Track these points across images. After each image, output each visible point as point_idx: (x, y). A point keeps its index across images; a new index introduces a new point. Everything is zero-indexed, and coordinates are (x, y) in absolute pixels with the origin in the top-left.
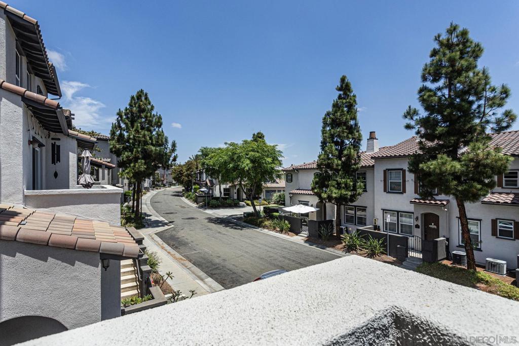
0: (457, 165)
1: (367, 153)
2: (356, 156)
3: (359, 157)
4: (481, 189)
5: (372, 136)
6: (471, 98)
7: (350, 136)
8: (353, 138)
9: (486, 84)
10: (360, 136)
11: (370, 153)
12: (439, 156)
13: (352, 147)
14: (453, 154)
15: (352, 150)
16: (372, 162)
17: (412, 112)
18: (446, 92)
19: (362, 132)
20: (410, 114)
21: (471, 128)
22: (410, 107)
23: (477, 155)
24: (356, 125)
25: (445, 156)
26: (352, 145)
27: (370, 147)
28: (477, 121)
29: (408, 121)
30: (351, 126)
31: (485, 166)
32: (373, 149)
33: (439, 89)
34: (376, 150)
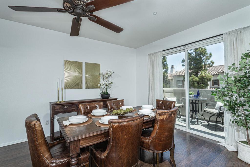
0: (197, 79)
1: (171, 74)
2: (166, 75)
3: (168, 76)
4: (204, 86)
5: (172, 67)
6: (202, 56)
7: (164, 68)
8: (165, 69)
9: (205, 52)
10: (168, 68)
11: (172, 74)
12: (192, 76)
13: (165, 72)
14: (197, 75)
15: (165, 73)
16: (172, 78)
17: (184, 60)
18: (194, 53)
19: (168, 66)
20: (183, 61)
21: (201, 66)
22: (183, 59)
23: (202, 75)
24: (166, 64)
25: (194, 76)
26: (165, 71)
27: (172, 71)
28: (203, 64)
29: (183, 64)
30: (165, 64)
31: (205, 79)
33: (192, 53)
34: (174, 72)
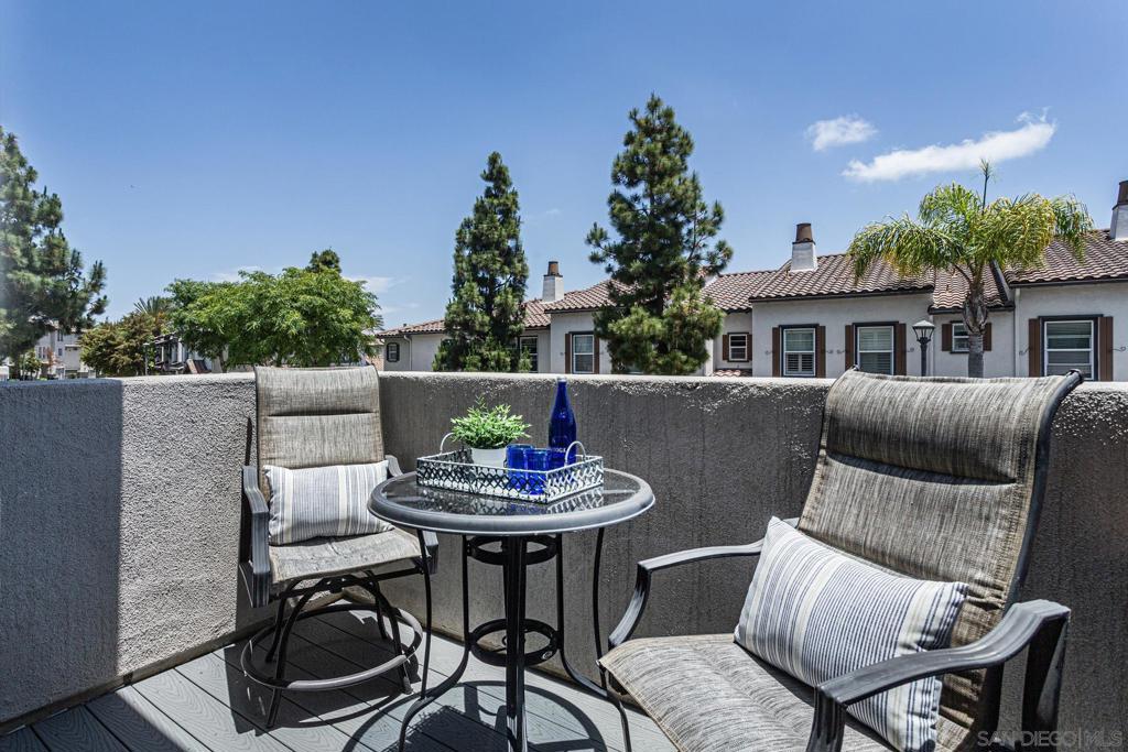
0: (659, 325)
1: (543, 303)
2: (516, 308)
3: (522, 309)
4: (686, 362)
5: (552, 271)
6: (681, 218)
7: (506, 269)
8: (512, 274)
9: (695, 199)
10: (524, 269)
11: (548, 303)
12: (633, 309)
13: (510, 290)
14: (655, 308)
15: (510, 296)
16: (546, 320)
17: (598, 233)
18: (647, 202)
19: (528, 263)
20: (596, 237)
21: (676, 266)
22: (595, 225)
23: (681, 308)
24: (518, 248)
25: (641, 311)
26: (510, 285)
27: (549, 291)
28: (686, 255)
29: (592, 249)
30: (509, 249)
31: (694, 325)
32: (553, 295)
33: (636, 198)
34: (559, 296)
